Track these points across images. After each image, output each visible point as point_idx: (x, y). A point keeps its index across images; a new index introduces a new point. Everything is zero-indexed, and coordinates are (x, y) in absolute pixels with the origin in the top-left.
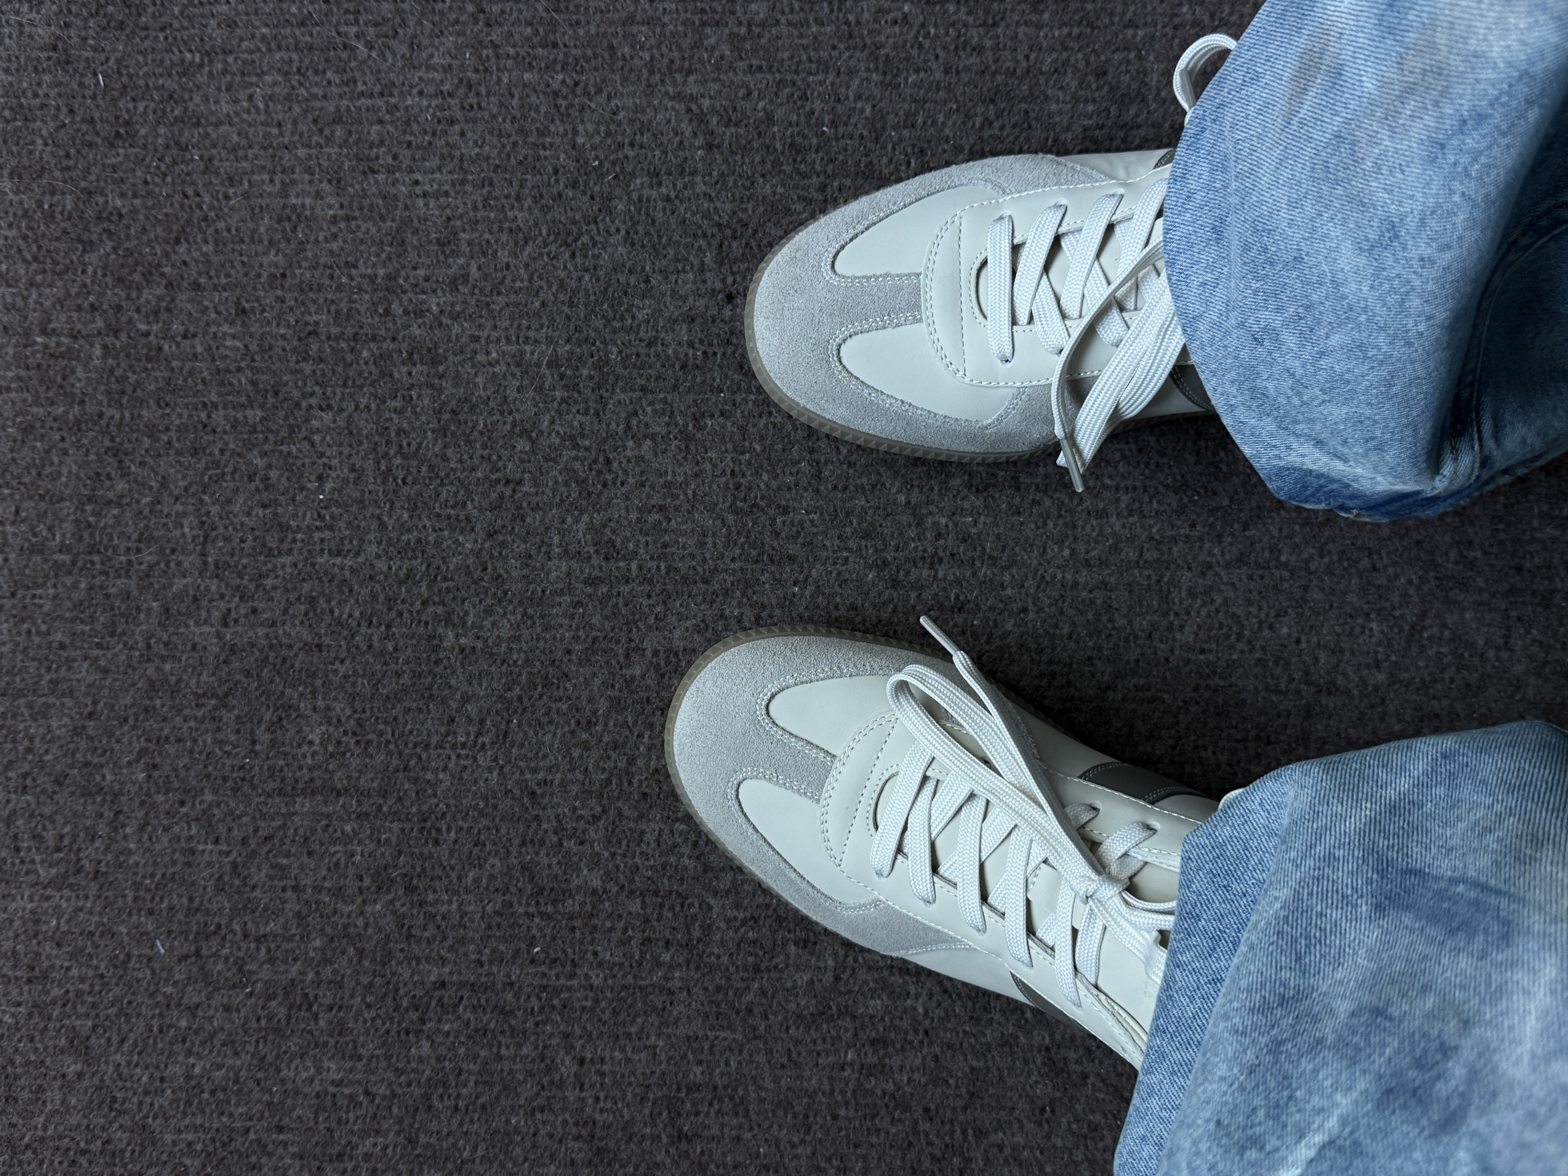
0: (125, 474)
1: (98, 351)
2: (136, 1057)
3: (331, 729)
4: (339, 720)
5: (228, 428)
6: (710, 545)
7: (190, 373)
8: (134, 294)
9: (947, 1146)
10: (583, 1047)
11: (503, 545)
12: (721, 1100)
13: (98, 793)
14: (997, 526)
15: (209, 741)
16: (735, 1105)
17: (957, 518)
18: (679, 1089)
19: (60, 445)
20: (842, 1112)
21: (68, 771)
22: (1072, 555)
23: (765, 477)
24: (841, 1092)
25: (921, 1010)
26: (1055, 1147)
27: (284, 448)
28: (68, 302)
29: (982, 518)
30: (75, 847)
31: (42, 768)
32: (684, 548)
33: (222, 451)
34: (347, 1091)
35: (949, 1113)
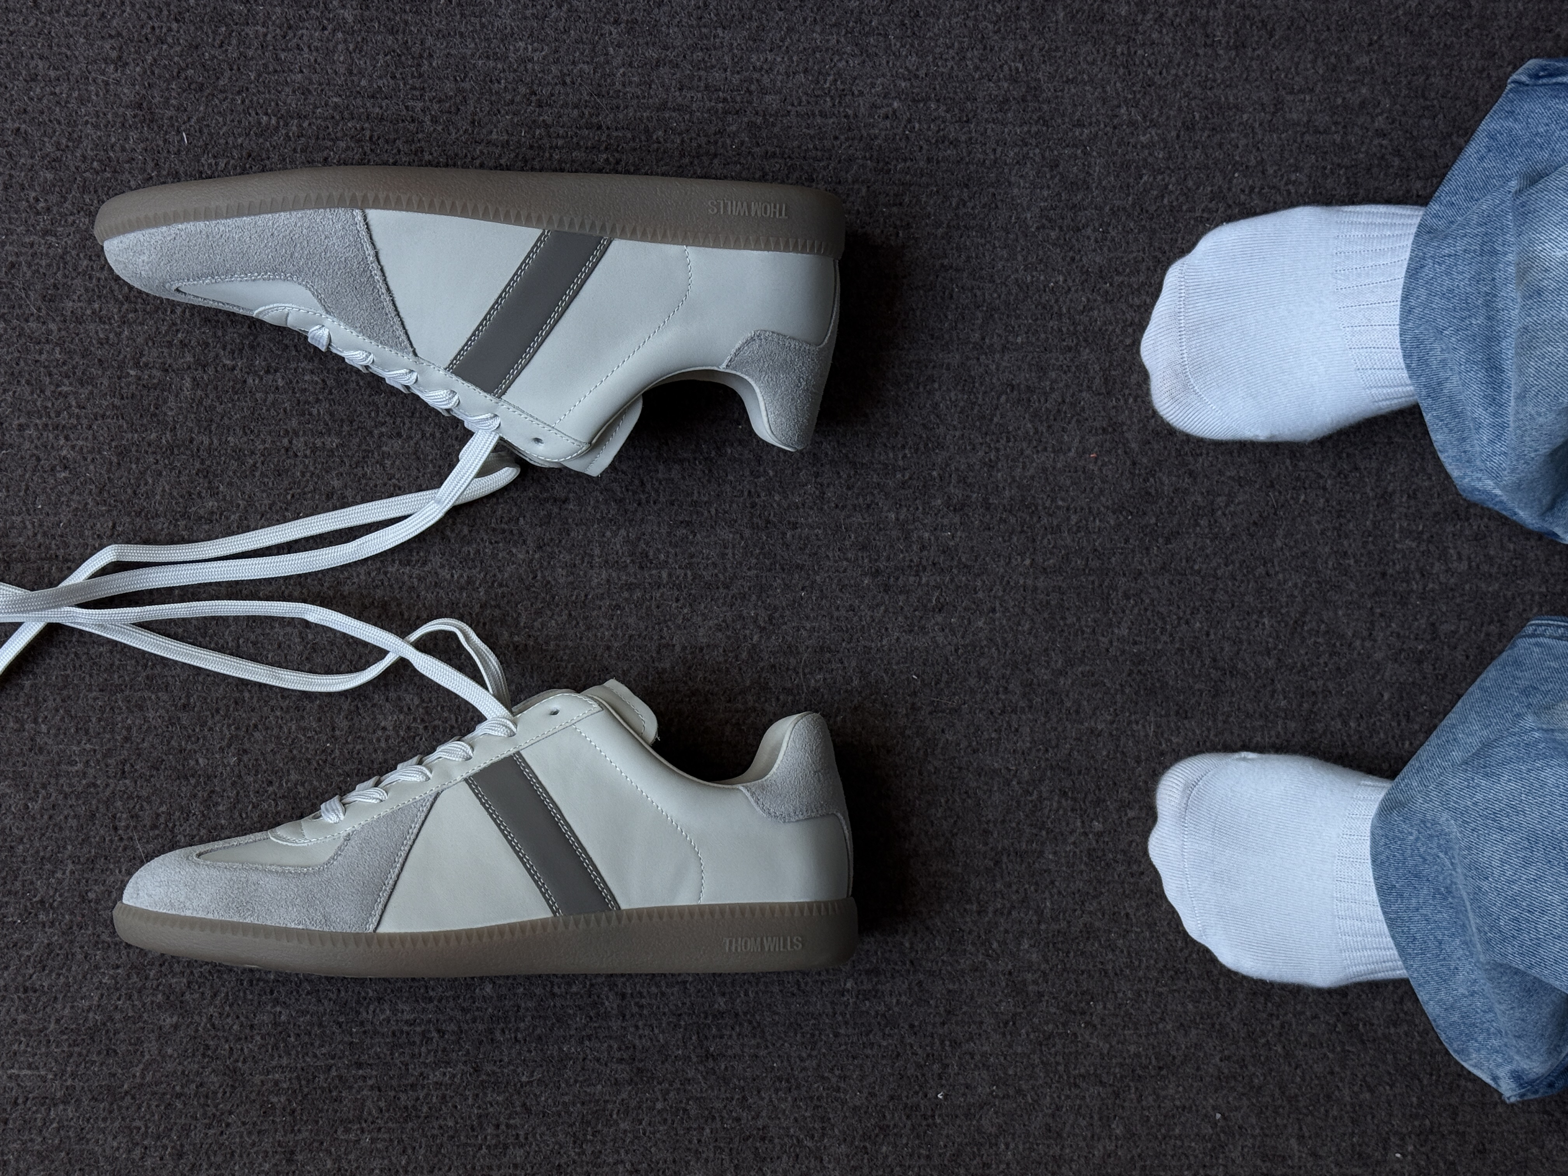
0: (214, 494)
1: (188, 383)
2: (227, 1008)
3: (402, 717)
4: (409, 709)
5: (308, 452)
6: (730, 555)
7: (273, 404)
8: (220, 333)
9: (928, 1055)
10: (624, 984)
11: (552, 556)
12: (741, 1025)
13: (193, 776)
14: (972, 539)
15: (294, 727)
16: (754, 1028)
17: (938, 533)
18: (706, 1018)
19: (154, 467)
20: (842, 1031)
21: (164, 757)
22: (1031, 564)
23: (777, 498)
24: (841, 1014)
25: (907, 945)
26: (1016, 1054)
27: (359, 471)
28: (158, 339)
29: (959, 533)
30: (171, 825)
31: (139, 755)
32: (708, 559)
33: (303, 474)
34: (418, 1029)
35: (930, 1028)
